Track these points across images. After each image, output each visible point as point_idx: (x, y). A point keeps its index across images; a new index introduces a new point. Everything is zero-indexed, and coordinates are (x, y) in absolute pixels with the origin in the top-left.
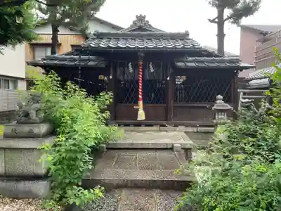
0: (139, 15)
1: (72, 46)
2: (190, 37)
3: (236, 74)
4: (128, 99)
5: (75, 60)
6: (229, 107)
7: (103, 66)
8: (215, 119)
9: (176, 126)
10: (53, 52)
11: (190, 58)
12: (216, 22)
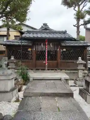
0: (44, 23)
1: (15, 36)
2: (67, 33)
3: (86, 48)
4: (41, 59)
5: (19, 42)
6: (84, 62)
7: (31, 45)
8: (78, 67)
9: (61, 70)
10: (7, 39)
11: (67, 42)
12: (76, 26)
